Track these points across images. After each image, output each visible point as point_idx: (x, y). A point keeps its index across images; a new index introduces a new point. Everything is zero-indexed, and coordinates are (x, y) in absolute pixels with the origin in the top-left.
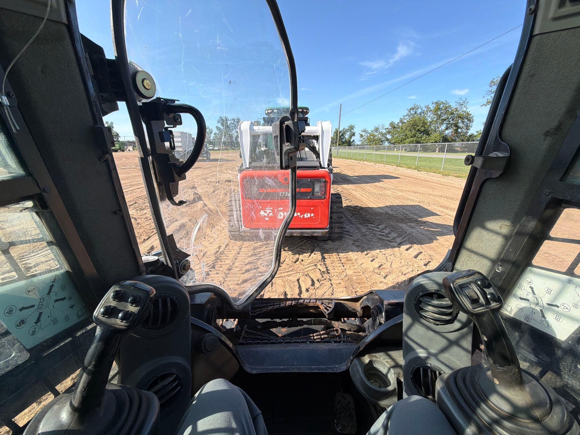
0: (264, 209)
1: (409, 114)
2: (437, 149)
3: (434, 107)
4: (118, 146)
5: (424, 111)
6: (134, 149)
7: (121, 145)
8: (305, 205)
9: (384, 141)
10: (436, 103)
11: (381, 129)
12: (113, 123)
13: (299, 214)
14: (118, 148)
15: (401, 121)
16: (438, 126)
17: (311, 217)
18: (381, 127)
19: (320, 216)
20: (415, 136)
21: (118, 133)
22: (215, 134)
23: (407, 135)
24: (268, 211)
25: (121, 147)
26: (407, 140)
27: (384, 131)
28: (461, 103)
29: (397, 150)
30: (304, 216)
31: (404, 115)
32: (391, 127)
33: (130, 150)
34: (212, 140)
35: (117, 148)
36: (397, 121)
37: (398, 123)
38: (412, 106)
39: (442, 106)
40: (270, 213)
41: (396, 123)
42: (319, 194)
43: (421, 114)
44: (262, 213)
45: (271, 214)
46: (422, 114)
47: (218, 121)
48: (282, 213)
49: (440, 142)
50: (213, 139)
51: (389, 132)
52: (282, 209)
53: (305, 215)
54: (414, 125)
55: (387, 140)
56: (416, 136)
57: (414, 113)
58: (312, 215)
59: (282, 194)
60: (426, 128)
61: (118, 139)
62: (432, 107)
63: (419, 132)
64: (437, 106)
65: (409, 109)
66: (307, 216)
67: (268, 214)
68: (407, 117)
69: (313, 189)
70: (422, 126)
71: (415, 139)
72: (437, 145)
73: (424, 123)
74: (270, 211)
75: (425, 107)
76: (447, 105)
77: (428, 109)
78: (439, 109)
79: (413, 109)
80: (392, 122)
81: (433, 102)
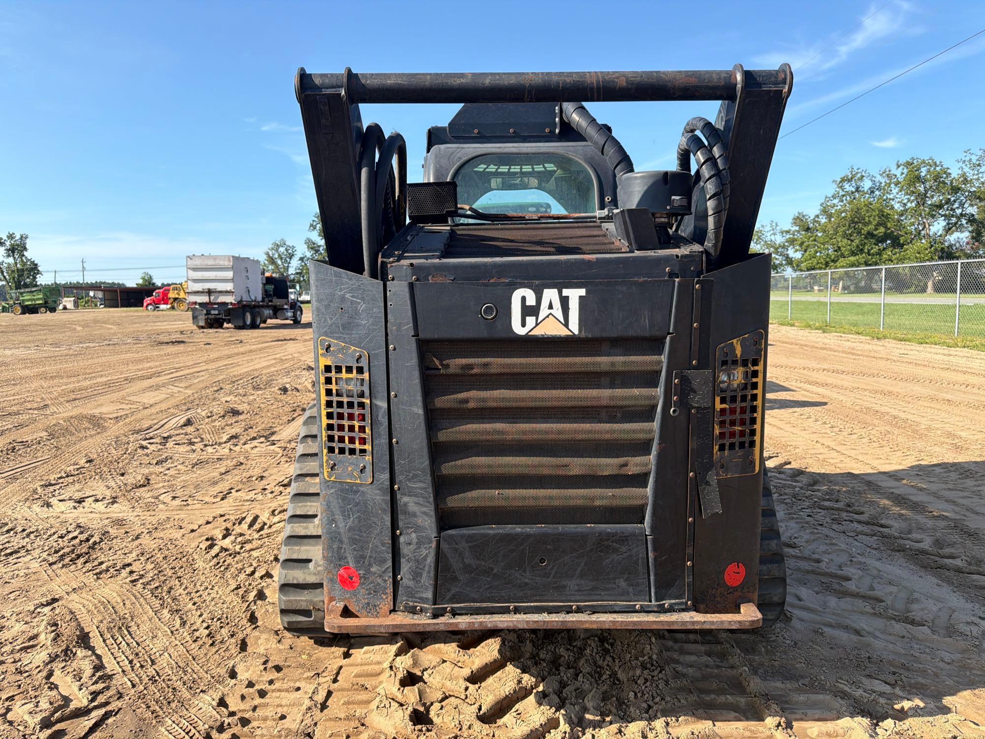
1: (841, 193)
3: (903, 173)
4: (41, 296)
5: (881, 183)
6: (76, 305)
7: (48, 294)
9: (781, 265)
10: (908, 164)
11: (769, 234)
12: (26, 237)
14: (41, 302)
15: (825, 211)
16: (924, 223)
18: (768, 228)
20: (862, 251)
21: (36, 262)
22: (302, 259)
23: (839, 248)
25: (50, 301)
26: (842, 262)
27: (779, 239)
28: (974, 161)
29: (819, 290)
31: (826, 197)
32: (797, 228)
33: (68, 307)
34: (292, 277)
35: (38, 302)
36: (812, 211)
37: (817, 216)
38: (846, 173)
39: (924, 170)
41: (812, 217)
43: (873, 192)
46: (877, 193)
47: (311, 225)
50: (297, 273)
51: (792, 242)
54: (857, 223)
55: (790, 261)
56: (866, 251)
57: (854, 190)
60: (889, 229)
61: (35, 278)
62: (900, 174)
63: (873, 241)
64: (911, 171)
65: (839, 180)
68: (836, 201)
70: (879, 225)
71: (861, 258)
73: (883, 215)
75: (881, 175)
76: (938, 169)
77: (891, 180)
78: (918, 179)
79: (849, 180)
80: (799, 213)
81: (898, 161)
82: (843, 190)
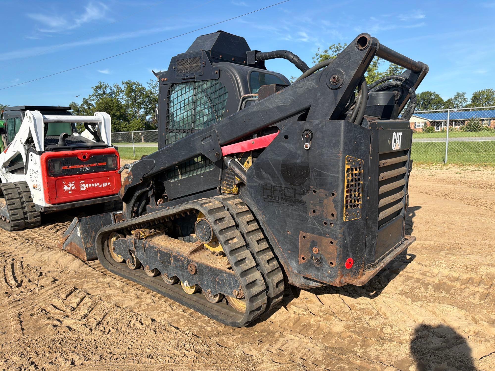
0: (67, 184)
1: (96, 94)
2: (142, 138)
3: (125, 87)
5: (114, 91)
8: (103, 176)
10: (127, 83)
13: (98, 184)
16: (136, 111)
17: (108, 186)
19: (115, 184)
24: (71, 185)
30: (102, 186)
31: (89, 95)
37: (82, 105)
38: (98, 84)
39: (134, 87)
40: (72, 186)
41: (80, 105)
42: (112, 167)
43: (111, 95)
44: (66, 188)
45: (73, 188)
46: (113, 95)
48: (84, 185)
49: (143, 130)
52: (83, 182)
53: (104, 184)
57: (102, 93)
58: (109, 183)
59: (82, 169)
60: (122, 113)
62: (123, 87)
64: (129, 86)
65: (95, 88)
66: (105, 185)
67: (71, 188)
68: (94, 98)
69: (107, 163)
70: (117, 110)
72: (140, 134)
73: (119, 106)
74: (73, 185)
75: (114, 86)
76: (140, 87)
77: (119, 90)
78: (132, 90)
79: (100, 88)
80: (72, 102)
81: (123, 82)
82: (97, 93)
